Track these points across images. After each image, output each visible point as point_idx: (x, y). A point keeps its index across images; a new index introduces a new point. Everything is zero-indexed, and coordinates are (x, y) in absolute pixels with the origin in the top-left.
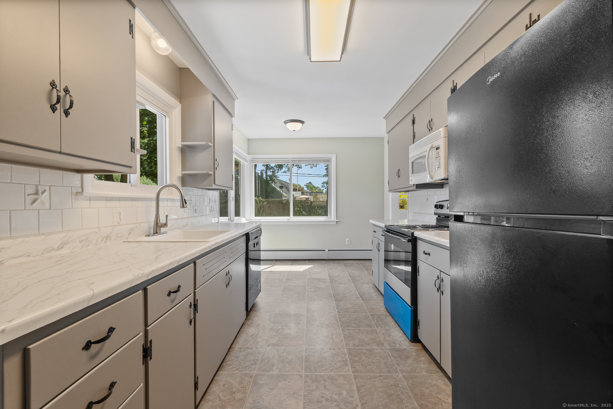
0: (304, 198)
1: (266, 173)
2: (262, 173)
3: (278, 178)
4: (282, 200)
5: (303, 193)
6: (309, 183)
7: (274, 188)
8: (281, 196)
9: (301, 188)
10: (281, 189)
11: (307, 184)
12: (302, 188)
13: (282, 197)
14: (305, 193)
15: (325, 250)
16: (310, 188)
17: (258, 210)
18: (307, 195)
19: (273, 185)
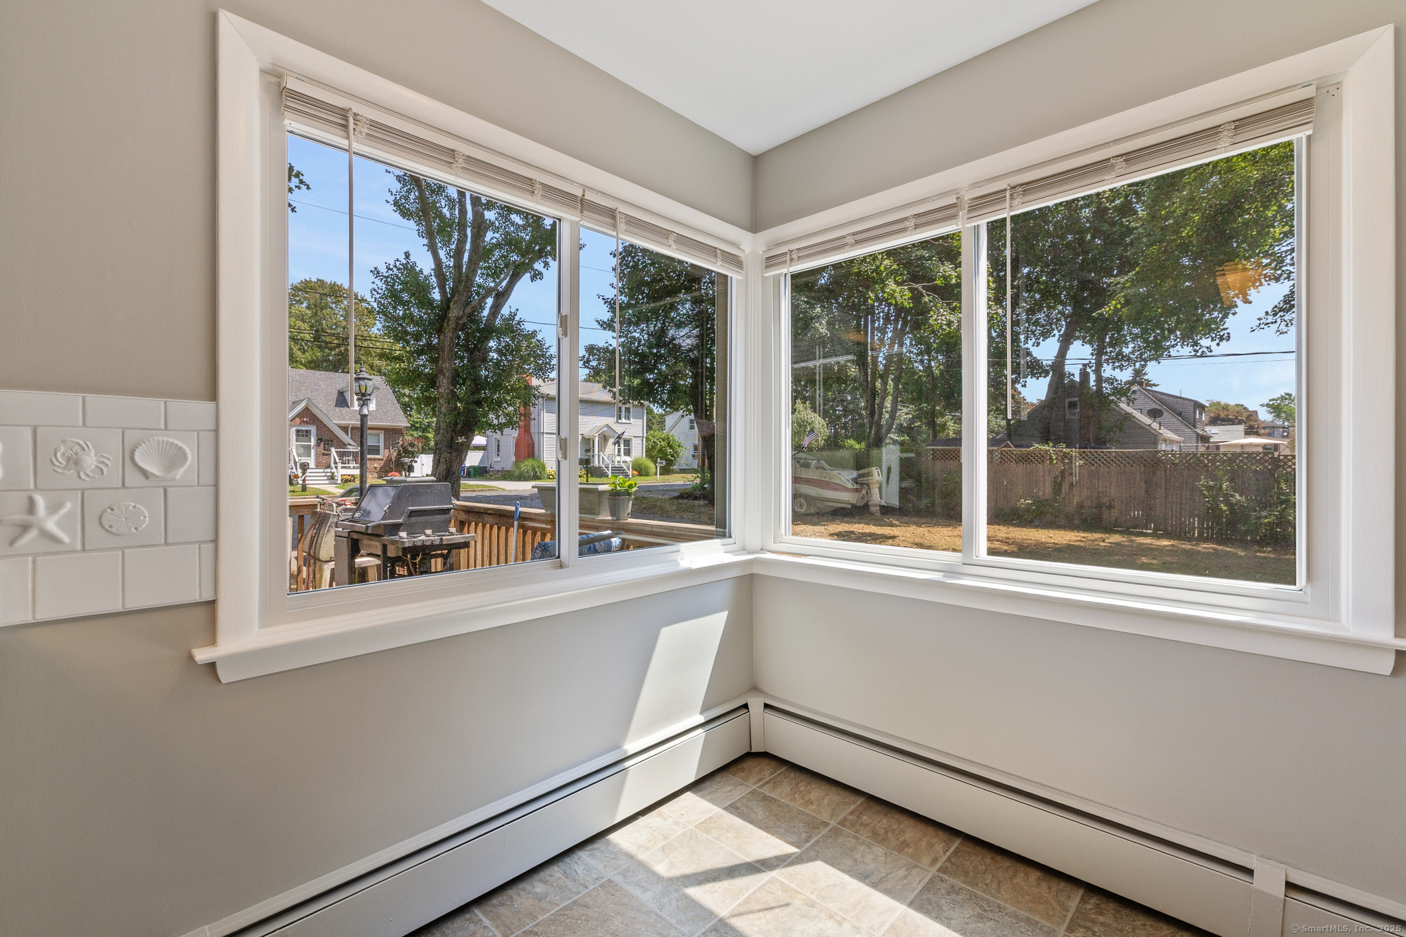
0: (1257, 445)
1: (1098, 371)
2: (1084, 375)
3: (1154, 388)
4: (1157, 452)
5: (1251, 431)
6: (1282, 398)
7: (1128, 416)
8: (1154, 439)
9: (1245, 414)
10: (1155, 417)
11: (1273, 400)
12: (1250, 415)
13: (1156, 443)
14: (1262, 431)
15: (1249, 872)
16: (1285, 412)
17: (1055, 482)
18: (1270, 435)
19: (1123, 406)
